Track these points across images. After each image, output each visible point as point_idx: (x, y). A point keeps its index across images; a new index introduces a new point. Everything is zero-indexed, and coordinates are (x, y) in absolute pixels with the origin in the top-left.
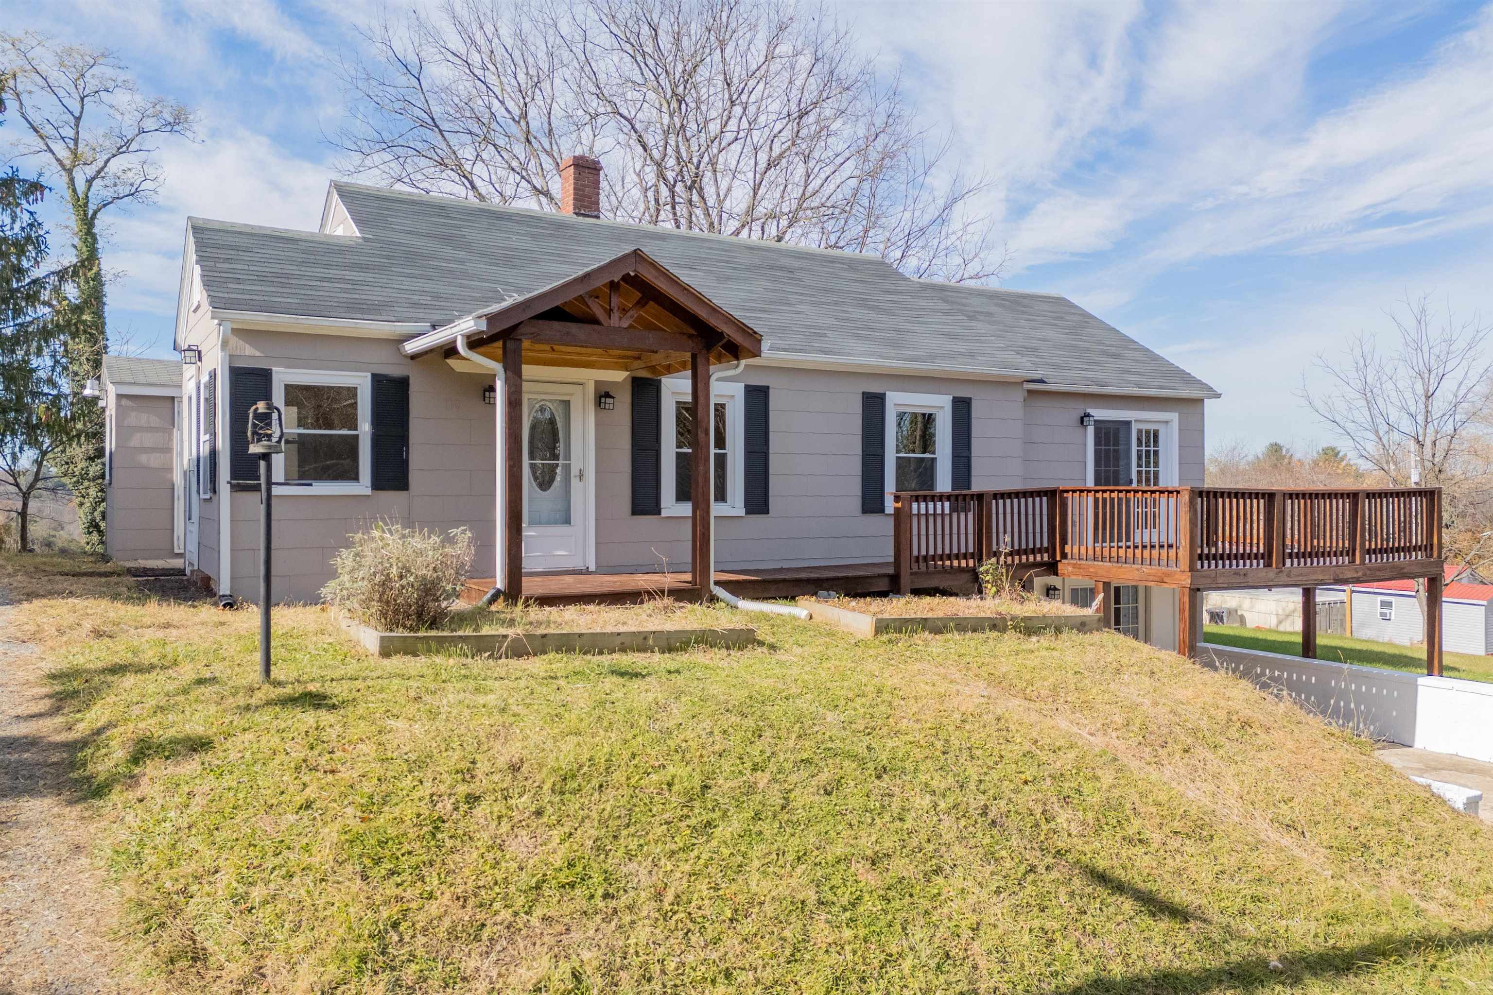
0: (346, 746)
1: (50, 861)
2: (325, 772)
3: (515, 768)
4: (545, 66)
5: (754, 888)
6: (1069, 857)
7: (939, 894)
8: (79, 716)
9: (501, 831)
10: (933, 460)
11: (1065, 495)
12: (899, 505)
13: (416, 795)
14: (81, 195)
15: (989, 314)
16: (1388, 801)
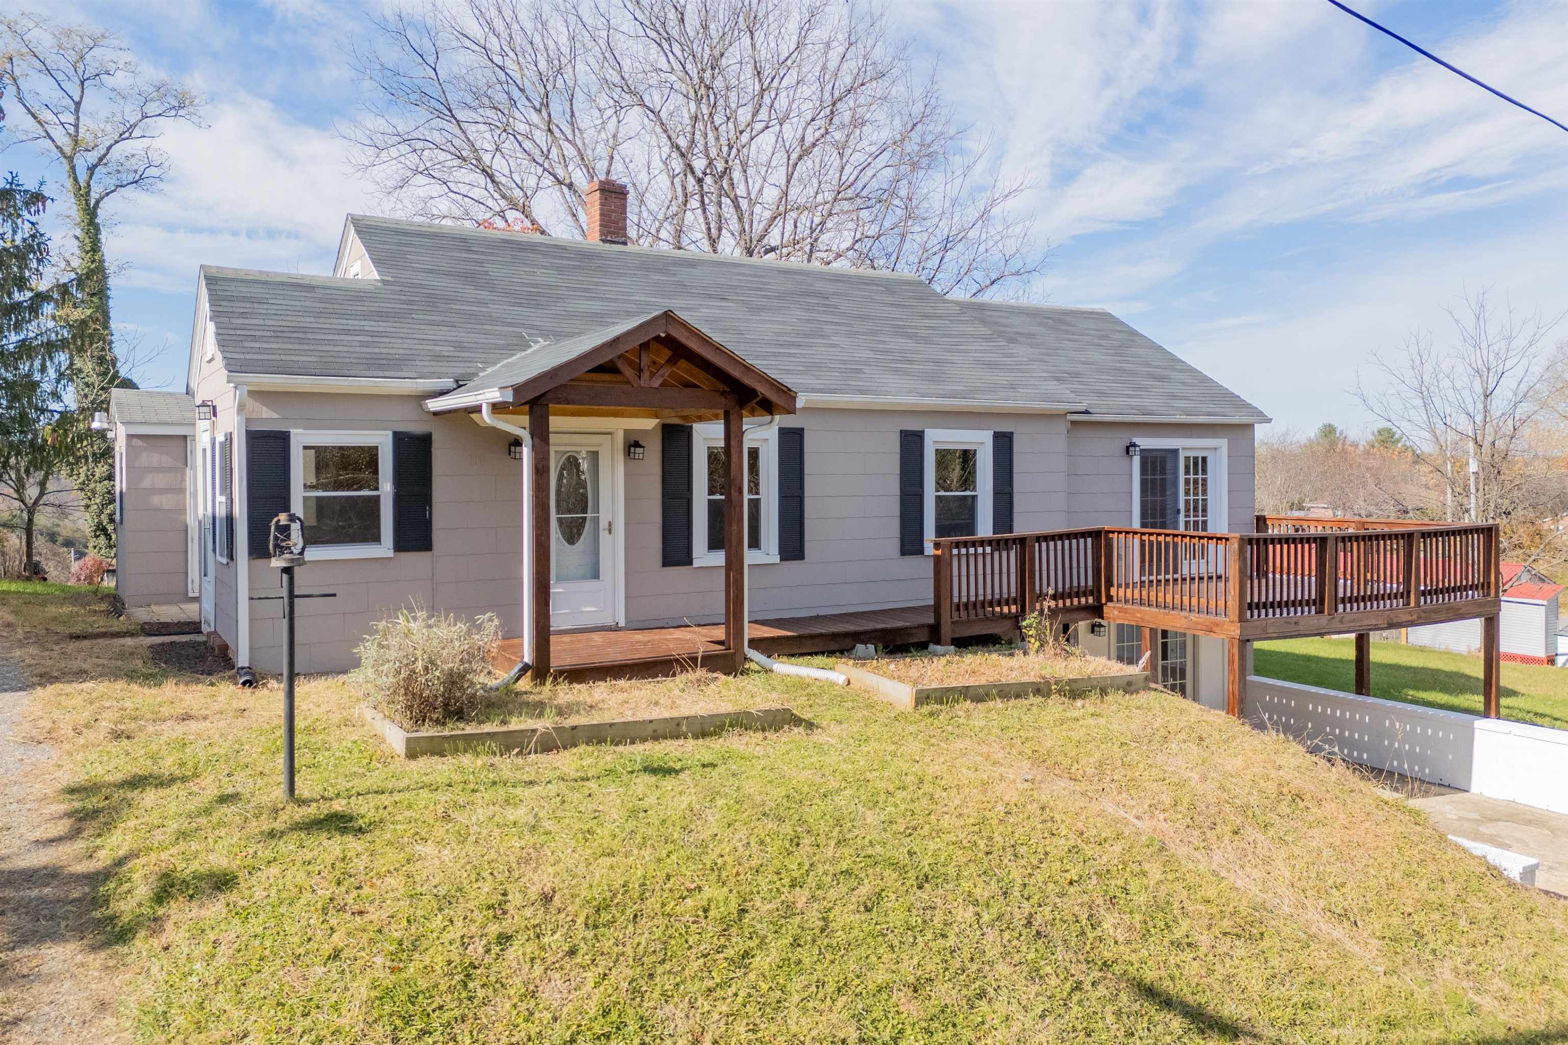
0: (374, 880)
1: (74, 1022)
2: (353, 914)
3: (547, 899)
4: (566, 50)
5: (794, 1029)
6: (1116, 968)
7: (983, 1023)
8: (99, 841)
9: (534, 975)
10: (974, 498)
11: (1111, 535)
12: (939, 552)
13: (446, 937)
14: (83, 184)
15: (1032, 335)
16: (1442, 880)
